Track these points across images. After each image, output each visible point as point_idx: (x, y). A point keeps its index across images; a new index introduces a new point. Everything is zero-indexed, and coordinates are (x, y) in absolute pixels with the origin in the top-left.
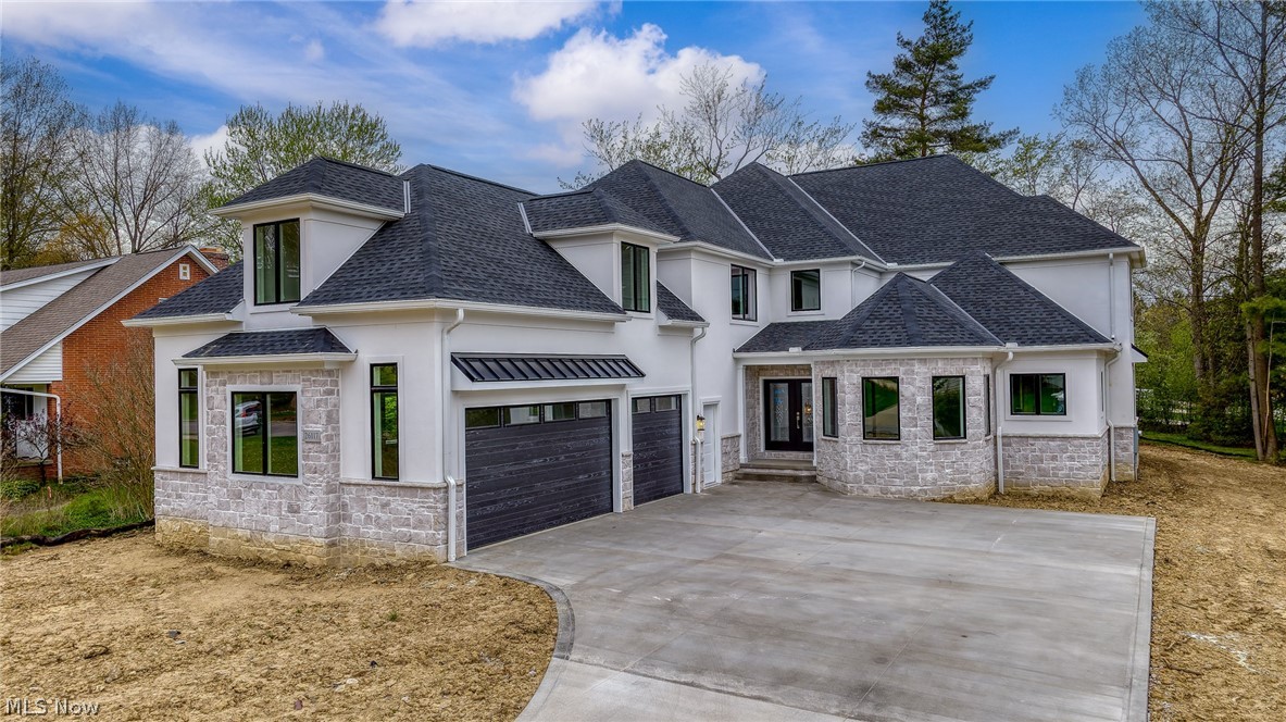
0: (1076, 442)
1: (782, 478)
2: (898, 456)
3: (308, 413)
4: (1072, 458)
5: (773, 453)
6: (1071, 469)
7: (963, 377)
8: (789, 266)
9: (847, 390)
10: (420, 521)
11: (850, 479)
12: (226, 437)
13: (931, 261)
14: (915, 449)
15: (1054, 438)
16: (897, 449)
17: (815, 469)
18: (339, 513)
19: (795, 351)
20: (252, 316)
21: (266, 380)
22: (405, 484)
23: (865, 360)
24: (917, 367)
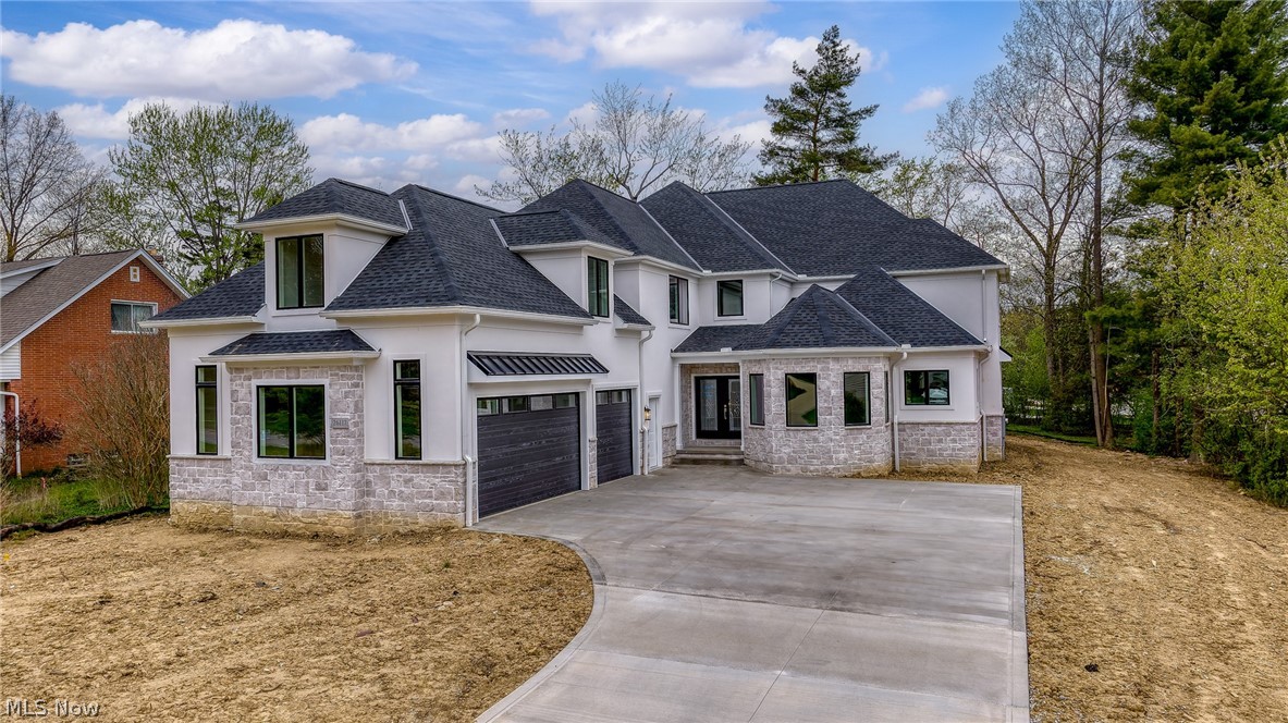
0: (957, 427)
1: (714, 462)
2: (816, 440)
3: (335, 404)
4: (954, 441)
5: (704, 441)
6: (954, 449)
7: (869, 373)
8: (717, 276)
9: (773, 384)
10: (442, 493)
11: (776, 460)
12: (251, 426)
13: (835, 274)
14: (830, 434)
15: (940, 424)
16: (815, 434)
17: (743, 453)
18: (365, 489)
19: (726, 351)
20: (272, 318)
21: (293, 375)
22: (428, 462)
23: (787, 358)
24: (832, 365)
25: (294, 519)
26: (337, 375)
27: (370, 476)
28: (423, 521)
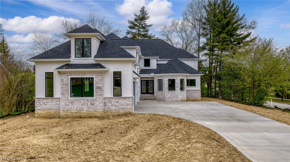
0: (197, 91)
2: (175, 93)
3: (97, 83)
4: (196, 94)
5: (143, 95)
6: (196, 95)
8: (144, 58)
11: (166, 98)
12: (68, 89)
14: (178, 92)
15: (194, 90)
16: (175, 92)
18: (105, 104)
19: (152, 74)
20: (74, 60)
21: (83, 75)
22: (123, 97)
23: (169, 76)
25: (83, 113)
26: (98, 75)
27: (106, 101)
28: (122, 112)
